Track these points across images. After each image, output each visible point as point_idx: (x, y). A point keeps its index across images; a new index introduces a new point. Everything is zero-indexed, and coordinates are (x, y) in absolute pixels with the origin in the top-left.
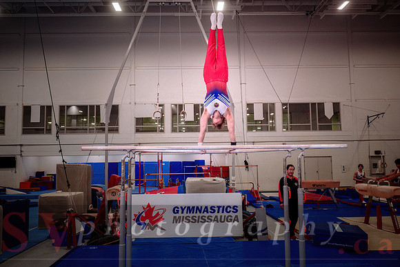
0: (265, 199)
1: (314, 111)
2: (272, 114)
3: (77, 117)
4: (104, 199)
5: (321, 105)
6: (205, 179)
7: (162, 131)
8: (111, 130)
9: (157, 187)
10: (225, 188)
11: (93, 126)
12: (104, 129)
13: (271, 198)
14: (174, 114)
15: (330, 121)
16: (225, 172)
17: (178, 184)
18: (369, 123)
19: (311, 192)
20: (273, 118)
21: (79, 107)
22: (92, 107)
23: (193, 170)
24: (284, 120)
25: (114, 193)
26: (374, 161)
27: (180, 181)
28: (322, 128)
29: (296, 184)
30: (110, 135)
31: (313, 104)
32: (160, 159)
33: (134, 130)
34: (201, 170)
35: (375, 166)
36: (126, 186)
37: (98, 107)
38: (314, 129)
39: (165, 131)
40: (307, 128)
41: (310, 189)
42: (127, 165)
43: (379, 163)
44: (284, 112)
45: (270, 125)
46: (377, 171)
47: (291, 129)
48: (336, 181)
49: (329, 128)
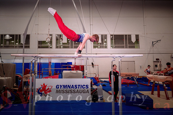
0: (102, 82)
1: (126, 39)
2: (105, 40)
3: (9, 40)
4: (22, 81)
5: (130, 36)
6: (72, 71)
7: (51, 48)
8: (26, 47)
9: (48, 75)
10: (82, 76)
11: (17, 45)
12: (22, 47)
13: (105, 81)
14: (57, 39)
15: (134, 44)
16: (82, 68)
17: (59, 74)
18: (153, 45)
19: (125, 78)
20: (106, 42)
21: (10, 35)
22: (17, 35)
23: (66, 67)
24: (112, 43)
25: (27, 78)
26: (156, 64)
27: (60, 72)
28: (130, 47)
29: (118, 74)
30: (25, 49)
31: (126, 35)
32: (50, 61)
33: (37, 47)
34: (70, 67)
35: (156, 66)
36: (33, 74)
37: (20, 35)
38: (126, 47)
39: (53, 48)
40: (123, 47)
41: (124, 77)
42: (33, 64)
43: (158, 64)
44: (112, 39)
45: (104, 46)
46: (157, 68)
47: (115, 48)
48: (137, 73)
49: (133, 47)
